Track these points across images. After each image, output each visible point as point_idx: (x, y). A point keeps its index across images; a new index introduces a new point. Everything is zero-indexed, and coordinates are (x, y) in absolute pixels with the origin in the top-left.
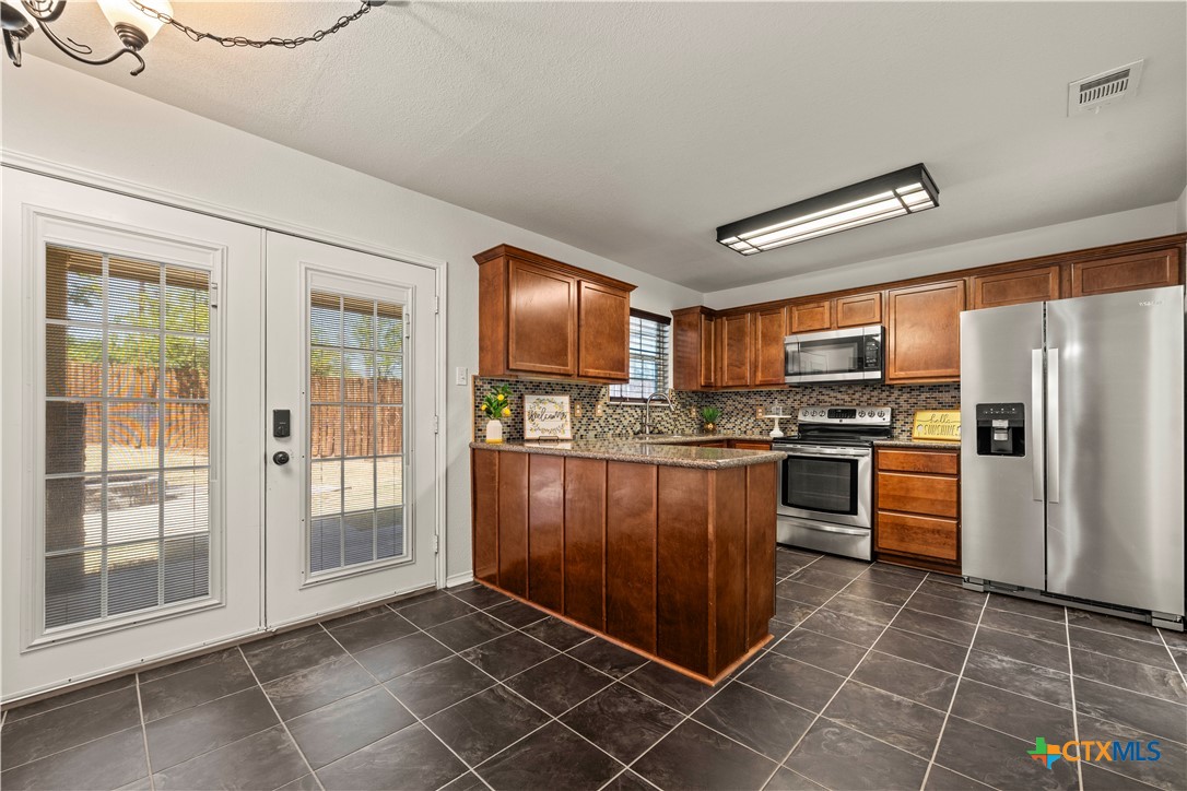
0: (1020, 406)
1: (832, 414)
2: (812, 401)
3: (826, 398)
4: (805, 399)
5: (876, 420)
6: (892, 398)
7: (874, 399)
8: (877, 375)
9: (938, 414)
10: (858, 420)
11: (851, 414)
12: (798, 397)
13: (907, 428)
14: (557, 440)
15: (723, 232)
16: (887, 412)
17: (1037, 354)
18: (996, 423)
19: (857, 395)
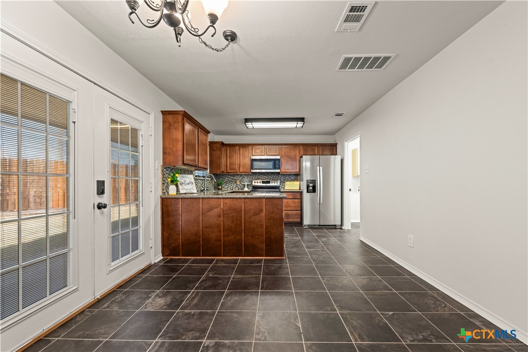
0: (315, 180)
1: (263, 182)
2: (256, 178)
3: (260, 177)
4: (254, 177)
5: (276, 184)
6: (279, 178)
7: (274, 178)
8: (279, 171)
9: (291, 183)
10: (271, 184)
11: (269, 182)
12: (251, 177)
13: (283, 186)
14: (192, 193)
15: (247, 120)
16: (279, 182)
17: (318, 168)
18: (310, 185)
19: (270, 177)
